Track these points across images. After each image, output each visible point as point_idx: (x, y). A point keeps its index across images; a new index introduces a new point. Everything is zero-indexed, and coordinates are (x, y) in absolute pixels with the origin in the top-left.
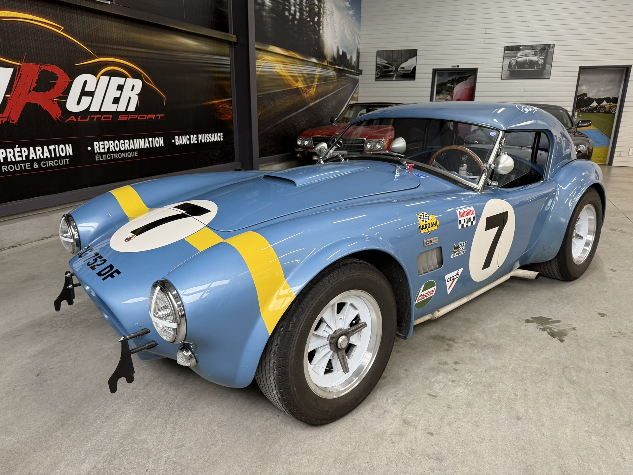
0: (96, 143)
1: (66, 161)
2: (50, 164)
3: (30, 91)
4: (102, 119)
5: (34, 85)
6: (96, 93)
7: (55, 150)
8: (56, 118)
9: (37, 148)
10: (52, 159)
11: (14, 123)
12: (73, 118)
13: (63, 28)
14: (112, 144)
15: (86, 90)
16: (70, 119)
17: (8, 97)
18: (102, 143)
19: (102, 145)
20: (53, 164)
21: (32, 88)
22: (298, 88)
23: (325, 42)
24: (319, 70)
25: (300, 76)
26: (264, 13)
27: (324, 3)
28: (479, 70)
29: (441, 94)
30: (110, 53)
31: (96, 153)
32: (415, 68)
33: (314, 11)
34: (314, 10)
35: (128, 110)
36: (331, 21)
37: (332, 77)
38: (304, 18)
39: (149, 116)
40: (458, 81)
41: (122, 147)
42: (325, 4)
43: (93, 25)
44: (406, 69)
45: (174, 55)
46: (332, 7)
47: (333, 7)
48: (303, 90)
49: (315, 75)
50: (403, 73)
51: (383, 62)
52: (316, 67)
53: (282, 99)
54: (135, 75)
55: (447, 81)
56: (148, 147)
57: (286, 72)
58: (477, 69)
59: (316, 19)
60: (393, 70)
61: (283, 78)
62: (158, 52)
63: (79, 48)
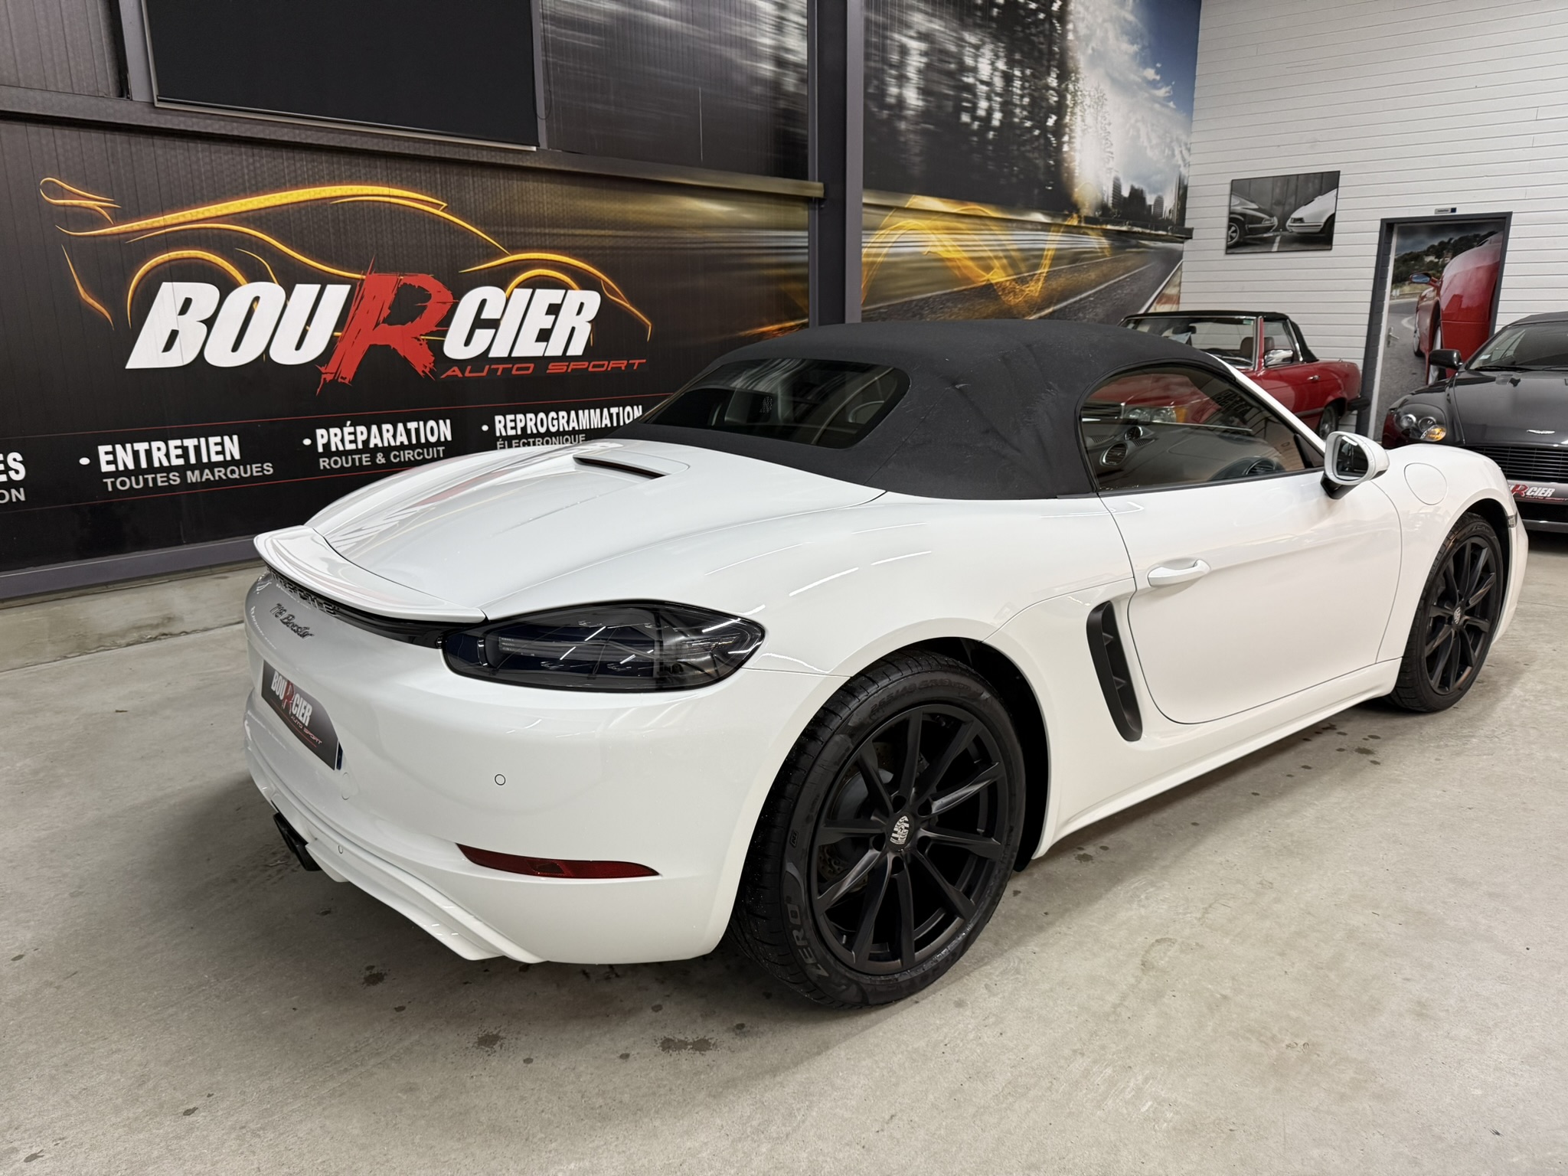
0: (498, 418)
1: (438, 451)
2: (407, 456)
3: (377, 324)
4: (514, 372)
5: (386, 312)
6: (503, 323)
7: (417, 430)
8: (423, 371)
9: (385, 427)
10: (411, 447)
11: (347, 381)
12: (455, 371)
13: (445, 205)
14: (531, 420)
15: (484, 316)
16: (449, 373)
17: (338, 337)
18: (512, 417)
19: (511, 421)
20: (413, 456)
21: (381, 319)
22: (991, 284)
23: (1077, 172)
24: (1058, 238)
25: (997, 258)
26: (903, 126)
27: (1077, 80)
28: (1514, 219)
29: (1407, 283)
30: (535, 244)
31: (499, 437)
32: (1331, 220)
33: (1044, 104)
34: (1047, 100)
35: (569, 353)
36: (1097, 119)
37: (1097, 252)
38: (1014, 123)
39: (613, 364)
40: (1457, 249)
41: (553, 426)
42: (1081, 82)
43: (503, 194)
44: (1308, 221)
45: (674, 238)
46: (1102, 87)
47: (1106, 88)
48: (1004, 289)
49: (1043, 250)
50: (1299, 233)
51: (1251, 208)
52: (1049, 231)
53: (943, 312)
54: (586, 282)
55: (1425, 248)
56: (609, 425)
57: (958, 251)
58: (1510, 214)
59: (1051, 122)
60: (1272, 226)
61: (949, 264)
62: (639, 234)
63: (473, 238)
